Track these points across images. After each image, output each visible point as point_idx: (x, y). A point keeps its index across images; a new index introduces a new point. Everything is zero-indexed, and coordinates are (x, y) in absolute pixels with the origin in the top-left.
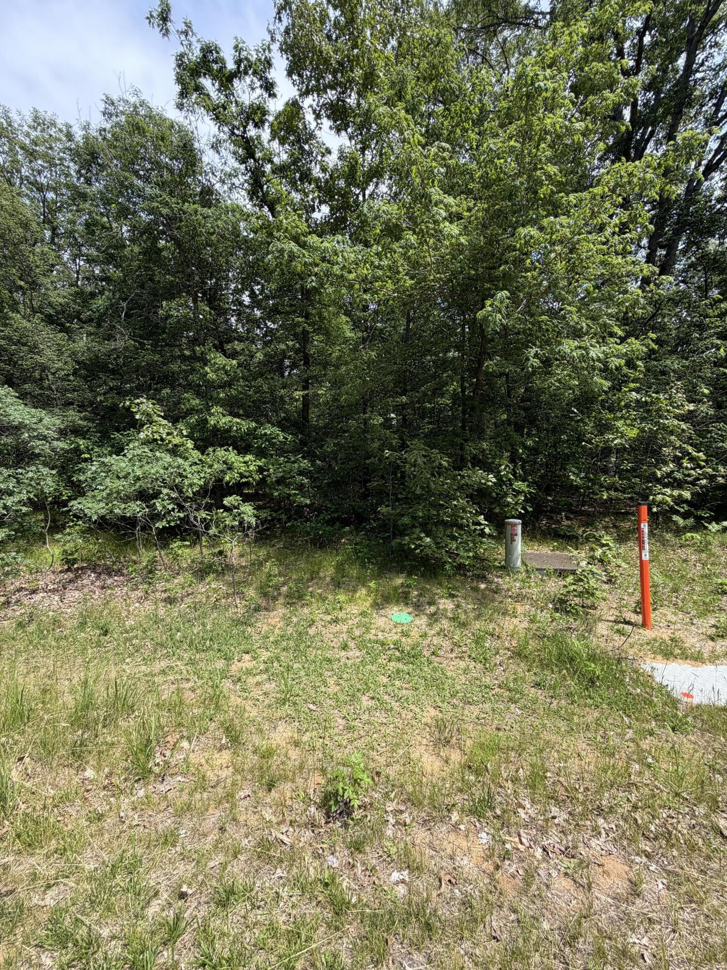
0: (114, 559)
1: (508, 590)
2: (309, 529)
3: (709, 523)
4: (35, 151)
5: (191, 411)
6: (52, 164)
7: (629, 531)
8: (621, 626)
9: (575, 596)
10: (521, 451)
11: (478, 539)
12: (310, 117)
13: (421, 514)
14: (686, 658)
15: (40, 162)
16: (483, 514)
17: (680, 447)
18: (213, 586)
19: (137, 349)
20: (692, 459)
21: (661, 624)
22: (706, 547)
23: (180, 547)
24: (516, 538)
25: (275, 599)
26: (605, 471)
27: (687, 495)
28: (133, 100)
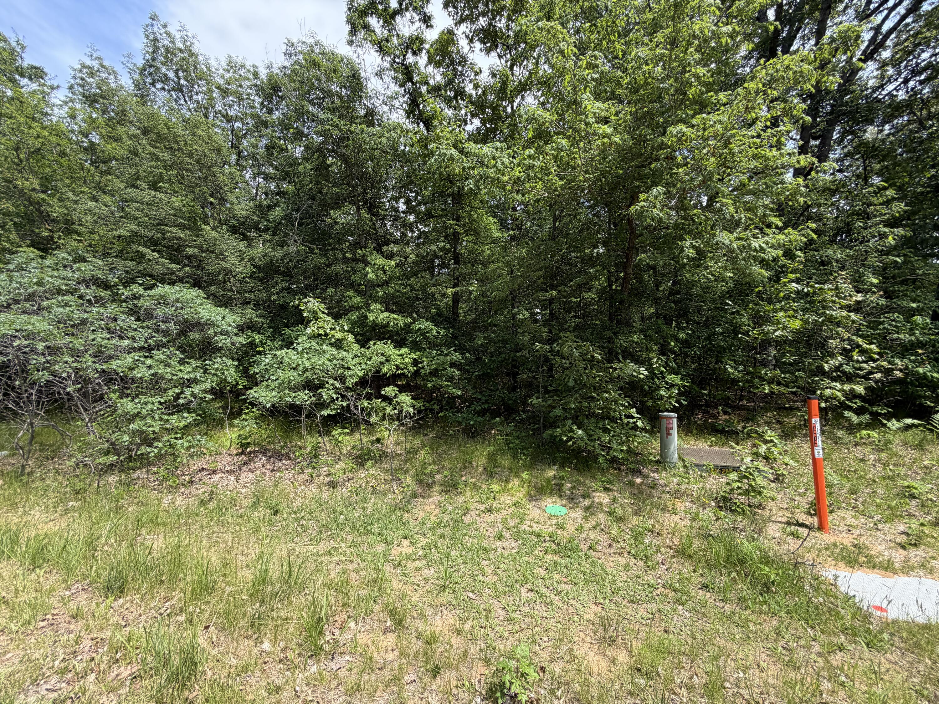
0: (282, 444)
1: (665, 485)
2: (460, 419)
3: (888, 420)
4: (227, 89)
5: (352, 308)
6: (241, 99)
7: (795, 427)
8: (793, 528)
9: (740, 494)
10: (672, 344)
11: (632, 432)
12: (463, 43)
13: (573, 406)
14: (874, 567)
15: (231, 98)
16: (635, 407)
17: (849, 339)
18: (371, 472)
19: (307, 253)
20: (863, 352)
21: (840, 528)
22: (886, 445)
23: (340, 434)
24: (671, 431)
25: (430, 486)
26: (764, 364)
27: (860, 389)
28: (310, 41)
